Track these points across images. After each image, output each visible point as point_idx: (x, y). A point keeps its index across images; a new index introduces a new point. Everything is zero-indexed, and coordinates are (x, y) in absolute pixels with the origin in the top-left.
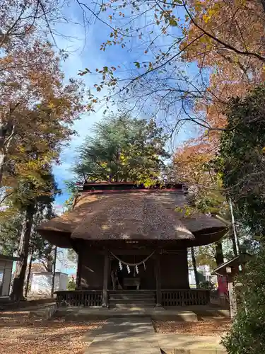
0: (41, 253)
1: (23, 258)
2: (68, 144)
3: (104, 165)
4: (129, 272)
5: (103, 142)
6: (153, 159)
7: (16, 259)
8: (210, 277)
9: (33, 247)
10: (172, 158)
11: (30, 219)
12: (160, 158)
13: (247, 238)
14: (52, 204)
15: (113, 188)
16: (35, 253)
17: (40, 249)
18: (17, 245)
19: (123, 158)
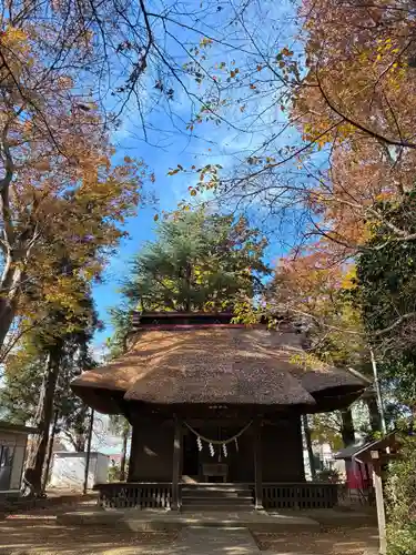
0: (68, 422)
1: (42, 429)
2: (114, 252)
3: (168, 283)
4: (213, 453)
5: (168, 249)
6: (244, 275)
7: (31, 431)
8: (331, 463)
9: (57, 411)
10: (273, 274)
11: (54, 368)
12: (254, 273)
13: (392, 401)
14: (87, 344)
15: (186, 321)
16: (59, 421)
17: (67, 415)
18: (31, 408)
19: (198, 273)
